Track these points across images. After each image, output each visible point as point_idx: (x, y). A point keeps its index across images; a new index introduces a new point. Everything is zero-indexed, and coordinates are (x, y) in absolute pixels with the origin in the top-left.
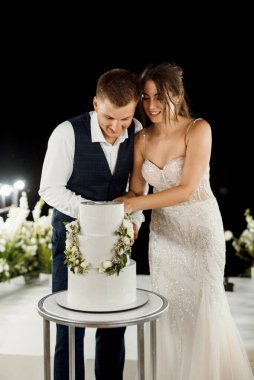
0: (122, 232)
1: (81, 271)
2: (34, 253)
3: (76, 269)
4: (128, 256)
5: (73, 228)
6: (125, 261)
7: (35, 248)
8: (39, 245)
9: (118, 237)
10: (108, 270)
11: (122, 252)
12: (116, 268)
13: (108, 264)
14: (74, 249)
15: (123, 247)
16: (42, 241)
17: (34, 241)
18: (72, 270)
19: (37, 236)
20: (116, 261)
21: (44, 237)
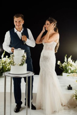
0: (24, 56)
1: (14, 65)
2: (1, 68)
3: (13, 65)
4: (25, 62)
5: (12, 55)
6: (24, 63)
7: (2, 66)
8: (3, 66)
9: (23, 57)
10: (20, 65)
11: (23, 61)
12: (22, 64)
13: (20, 64)
14: (12, 60)
15: (24, 60)
16: (4, 64)
17: (1, 64)
18: (12, 65)
19: (2, 63)
20: (22, 63)
21: (4, 63)
